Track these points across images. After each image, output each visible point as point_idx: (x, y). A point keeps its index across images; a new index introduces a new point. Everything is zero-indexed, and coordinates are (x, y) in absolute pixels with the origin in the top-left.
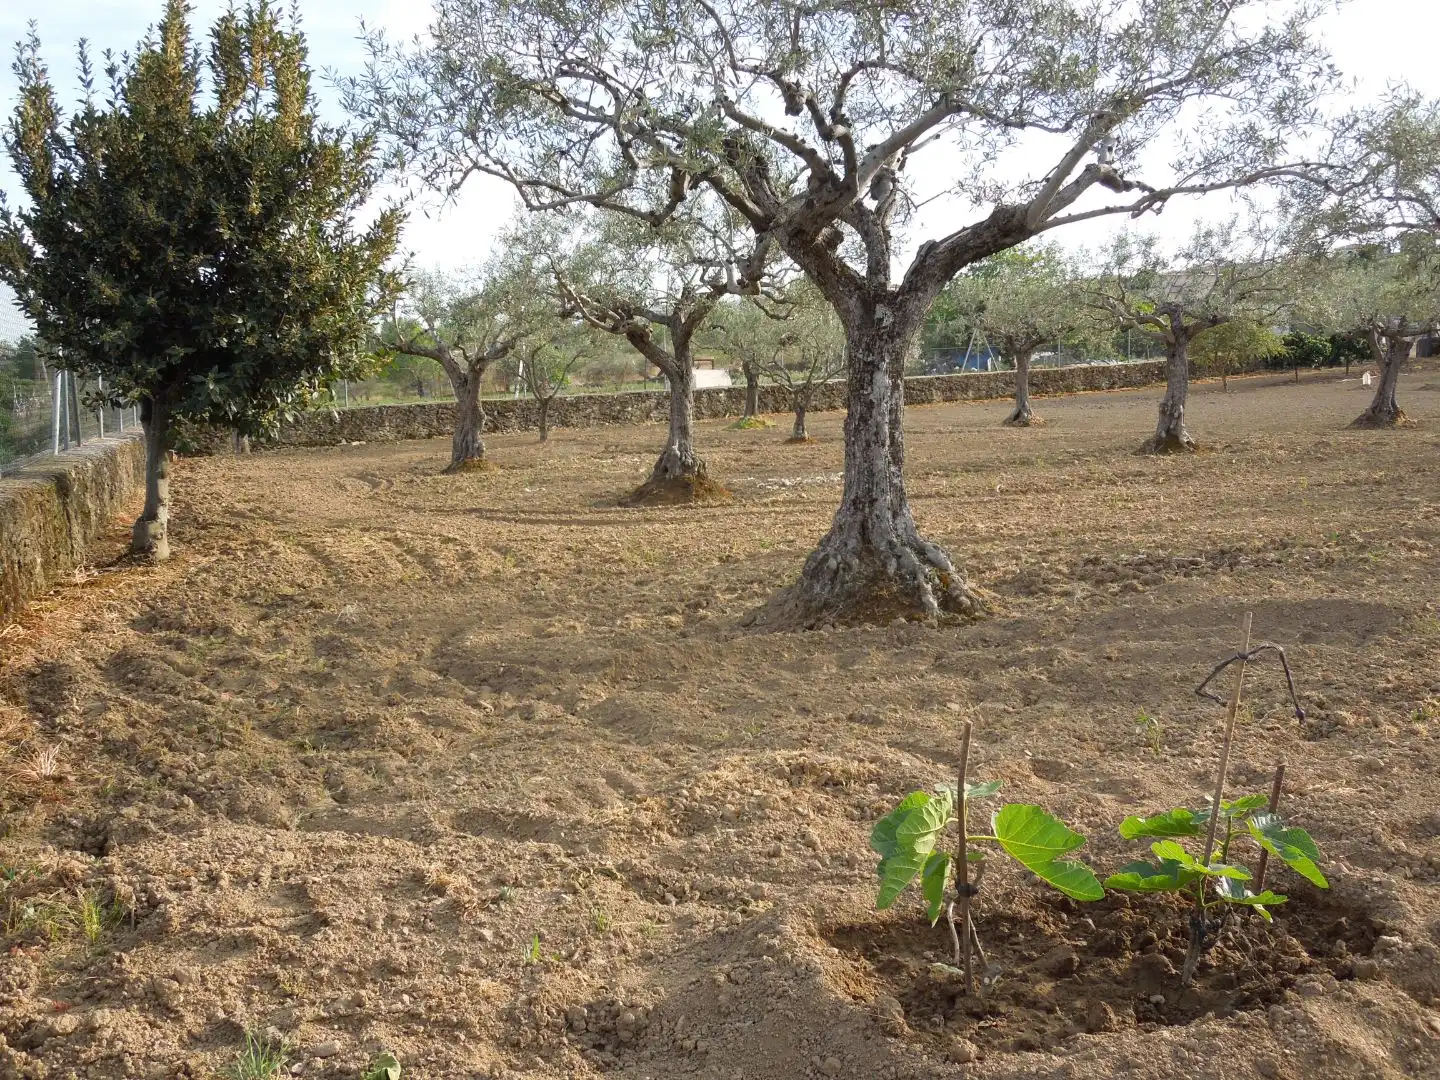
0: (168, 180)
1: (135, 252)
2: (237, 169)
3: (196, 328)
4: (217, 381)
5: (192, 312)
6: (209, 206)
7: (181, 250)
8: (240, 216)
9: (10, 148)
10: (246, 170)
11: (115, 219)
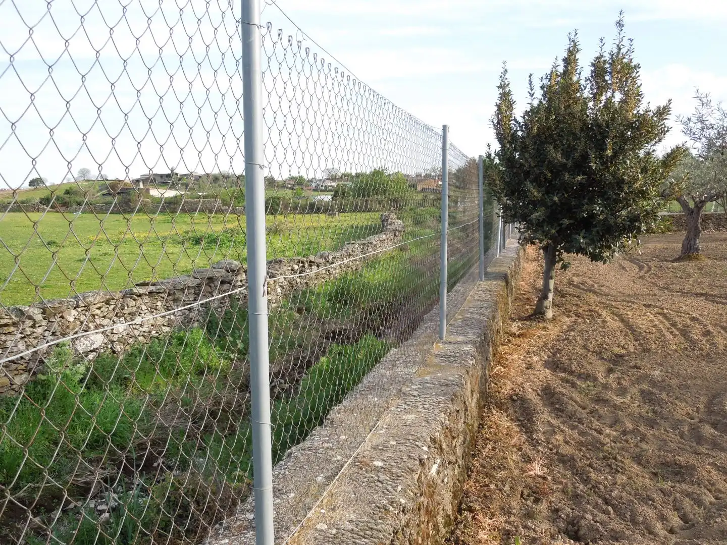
0: (567, 140)
1: (549, 175)
2: (601, 133)
3: (574, 210)
4: (584, 238)
5: (573, 203)
6: (587, 152)
7: (571, 175)
8: (601, 157)
9: (494, 125)
10: (605, 134)
11: (540, 157)
